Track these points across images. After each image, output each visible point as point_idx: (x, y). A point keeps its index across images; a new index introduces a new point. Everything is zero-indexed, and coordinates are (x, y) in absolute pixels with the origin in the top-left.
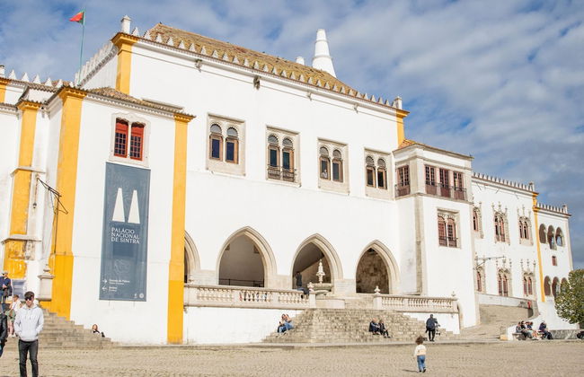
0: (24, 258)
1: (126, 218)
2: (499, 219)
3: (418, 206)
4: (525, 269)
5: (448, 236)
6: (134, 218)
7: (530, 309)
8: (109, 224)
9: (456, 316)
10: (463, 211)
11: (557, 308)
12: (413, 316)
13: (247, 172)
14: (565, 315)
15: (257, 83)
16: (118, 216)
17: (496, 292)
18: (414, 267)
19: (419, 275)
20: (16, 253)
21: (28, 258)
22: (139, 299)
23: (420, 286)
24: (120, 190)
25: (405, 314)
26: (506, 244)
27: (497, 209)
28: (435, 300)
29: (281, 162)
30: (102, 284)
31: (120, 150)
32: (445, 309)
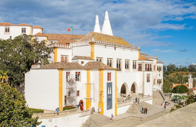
1: (110, 93)
3: (144, 74)
4: (154, 78)
5: (148, 80)
7: (160, 92)
8: (107, 95)
15: (115, 49)
19: (143, 89)
20: (90, 101)
23: (143, 92)
29: (119, 66)
30: (107, 107)
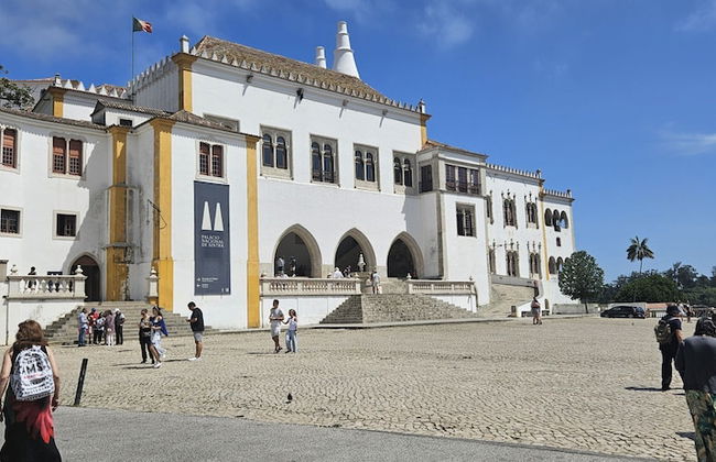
0: (125, 262)
1: (213, 227)
2: (509, 206)
3: (439, 201)
4: (531, 251)
5: (466, 226)
6: (219, 227)
7: (536, 289)
8: (199, 232)
9: (474, 297)
10: (479, 204)
11: (560, 286)
12: (439, 298)
13: (295, 176)
14: (566, 292)
15: (300, 96)
16: (206, 225)
17: (505, 273)
18: (437, 254)
19: (441, 261)
20: (119, 259)
21: (129, 262)
22: (226, 293)
23: (441, 270)
24: (206, 203)
25: (433, 297)
26: (514, 228)
27: (506, 196)
28: (455, 283)
29: (324, 167)
30: (196, 282)
31: (204, 169)
32: (465, 291)
